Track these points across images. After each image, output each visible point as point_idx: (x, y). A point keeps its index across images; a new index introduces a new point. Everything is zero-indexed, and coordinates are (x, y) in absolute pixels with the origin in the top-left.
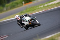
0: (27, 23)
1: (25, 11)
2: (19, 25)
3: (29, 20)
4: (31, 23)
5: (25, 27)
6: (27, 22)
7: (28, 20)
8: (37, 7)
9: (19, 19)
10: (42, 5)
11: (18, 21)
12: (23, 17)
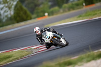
0: (47, 41)
3: (51, 37)
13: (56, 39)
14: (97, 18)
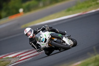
0: (43, 45)
3: (48, 39)
6: (43, 43)
13: (55, 39)
14: (94, 11)
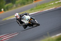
1: (35, 8)
2: (18, 23)
4: (31, 22)
5: (23, 26)
7: (28, 19)
8: (47, 4)
9: (19, 17)
10: (52, 2)
11: (17, 19)
12: (24, 15)
